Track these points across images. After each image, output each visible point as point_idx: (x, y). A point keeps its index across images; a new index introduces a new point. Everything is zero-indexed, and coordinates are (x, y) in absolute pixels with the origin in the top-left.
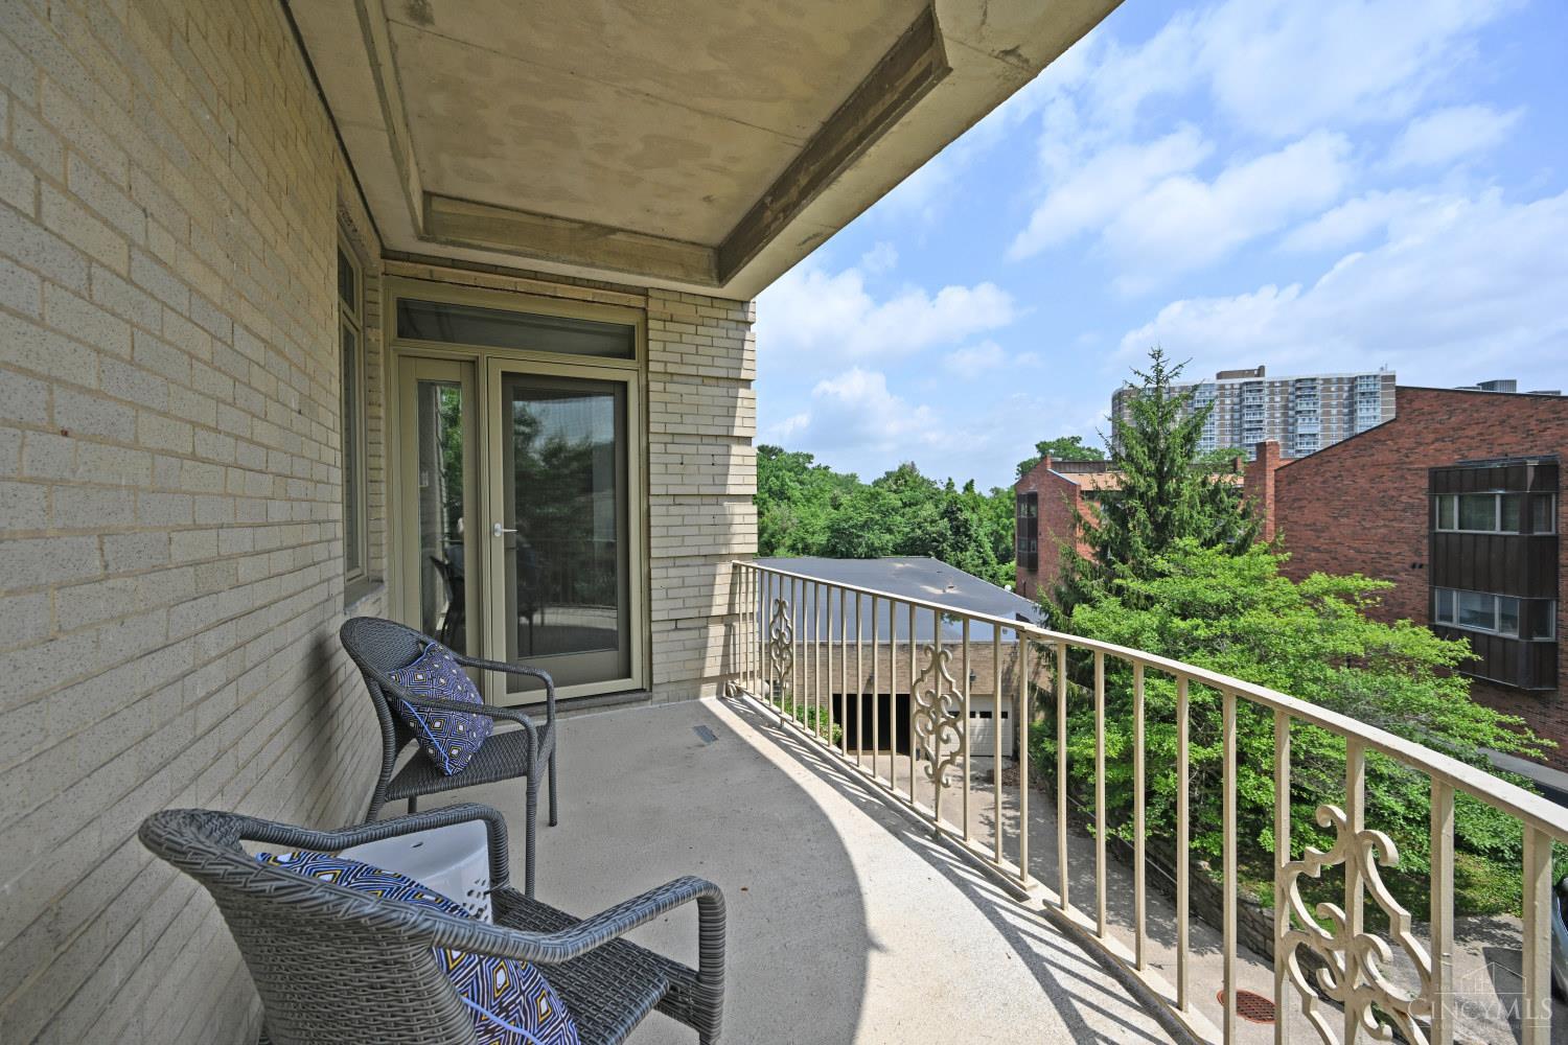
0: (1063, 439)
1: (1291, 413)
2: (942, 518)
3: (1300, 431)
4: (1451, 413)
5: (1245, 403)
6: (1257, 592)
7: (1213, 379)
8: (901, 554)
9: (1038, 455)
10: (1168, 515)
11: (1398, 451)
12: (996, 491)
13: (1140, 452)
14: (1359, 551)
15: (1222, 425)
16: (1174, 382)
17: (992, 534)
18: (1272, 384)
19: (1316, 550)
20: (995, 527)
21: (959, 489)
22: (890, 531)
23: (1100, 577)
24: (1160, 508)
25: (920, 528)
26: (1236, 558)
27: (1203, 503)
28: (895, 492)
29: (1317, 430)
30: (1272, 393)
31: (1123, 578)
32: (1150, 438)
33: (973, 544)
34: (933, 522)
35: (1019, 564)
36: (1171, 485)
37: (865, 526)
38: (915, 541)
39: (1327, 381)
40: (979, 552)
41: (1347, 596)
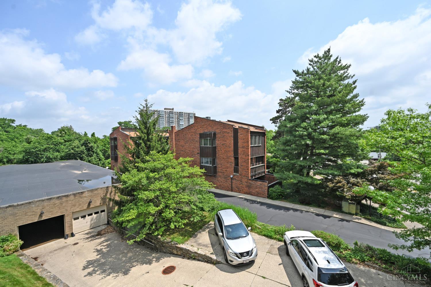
0: (126, 121)
1: (179, 119)
2: (82, 146)
3: (181, 124)
4: (202, 122)
5: (170, 116)
6: (169, 163)
7: (163, 110)
8: (64, 160)
9: (119, 126)
10: (150, 144)
11: (195, 129)
12: (105, 136)
13: (142, 127)
14: (189, 151)
15: (165, 121)
16: (150, 109)
17: (103, 150)
18: (175, 112)
19: (182, 151)
20: (104, 148)
21: (89, 136)
22: (58, 151)
23: (132, 163)
24: (148, 143)
25: (73, 150)
26: (165, 155)
27: (158, 141)
28: (60, 136)
29: (183, 124)
30: (175, 115)
31: (138, 163)
32: (145, 124)
33: (95, 154)
34: (78, 147)
35: (111, 159)
36: (150, 137)
37: (45, 150)
38: (71, 154)
39: (185, 113)
40: (98, 156)
41: (186, 162)
